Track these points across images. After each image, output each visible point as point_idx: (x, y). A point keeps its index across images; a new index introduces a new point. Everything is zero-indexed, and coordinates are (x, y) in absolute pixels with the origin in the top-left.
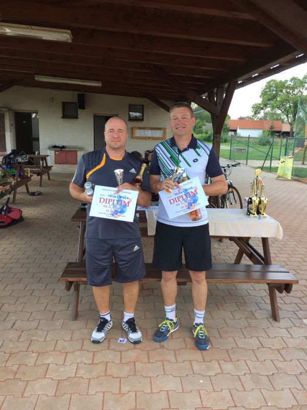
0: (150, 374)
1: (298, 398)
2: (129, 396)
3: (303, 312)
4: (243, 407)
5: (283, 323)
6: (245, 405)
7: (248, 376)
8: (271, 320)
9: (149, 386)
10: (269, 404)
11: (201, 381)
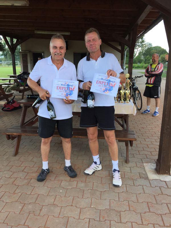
0: (36, 185)
1: (112, 205)
2: (17, 195)
3: (147, 160)
4: (76, 206)
5: (130, 164)
6: (78, 206)
7: (90, 191)
8: (124, 162)
9: (31, 191)
10: (92, 207)
11: (61, 191)
